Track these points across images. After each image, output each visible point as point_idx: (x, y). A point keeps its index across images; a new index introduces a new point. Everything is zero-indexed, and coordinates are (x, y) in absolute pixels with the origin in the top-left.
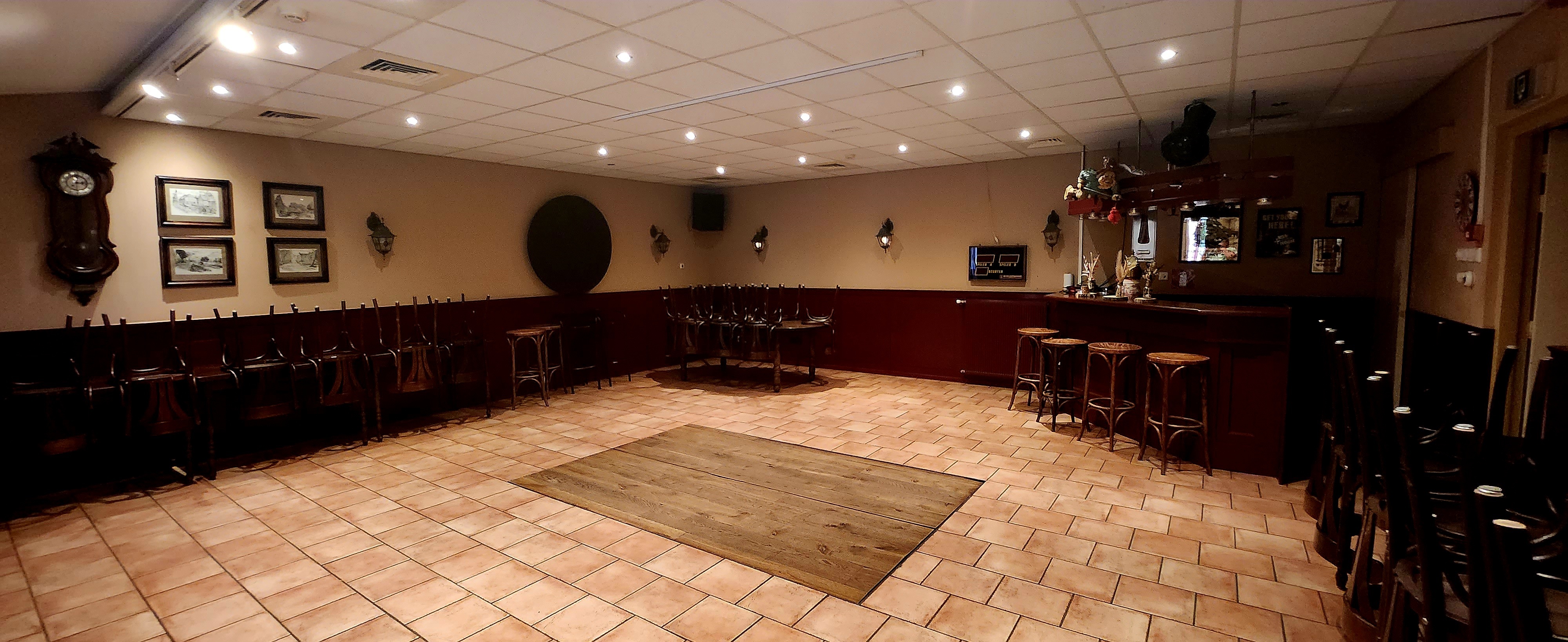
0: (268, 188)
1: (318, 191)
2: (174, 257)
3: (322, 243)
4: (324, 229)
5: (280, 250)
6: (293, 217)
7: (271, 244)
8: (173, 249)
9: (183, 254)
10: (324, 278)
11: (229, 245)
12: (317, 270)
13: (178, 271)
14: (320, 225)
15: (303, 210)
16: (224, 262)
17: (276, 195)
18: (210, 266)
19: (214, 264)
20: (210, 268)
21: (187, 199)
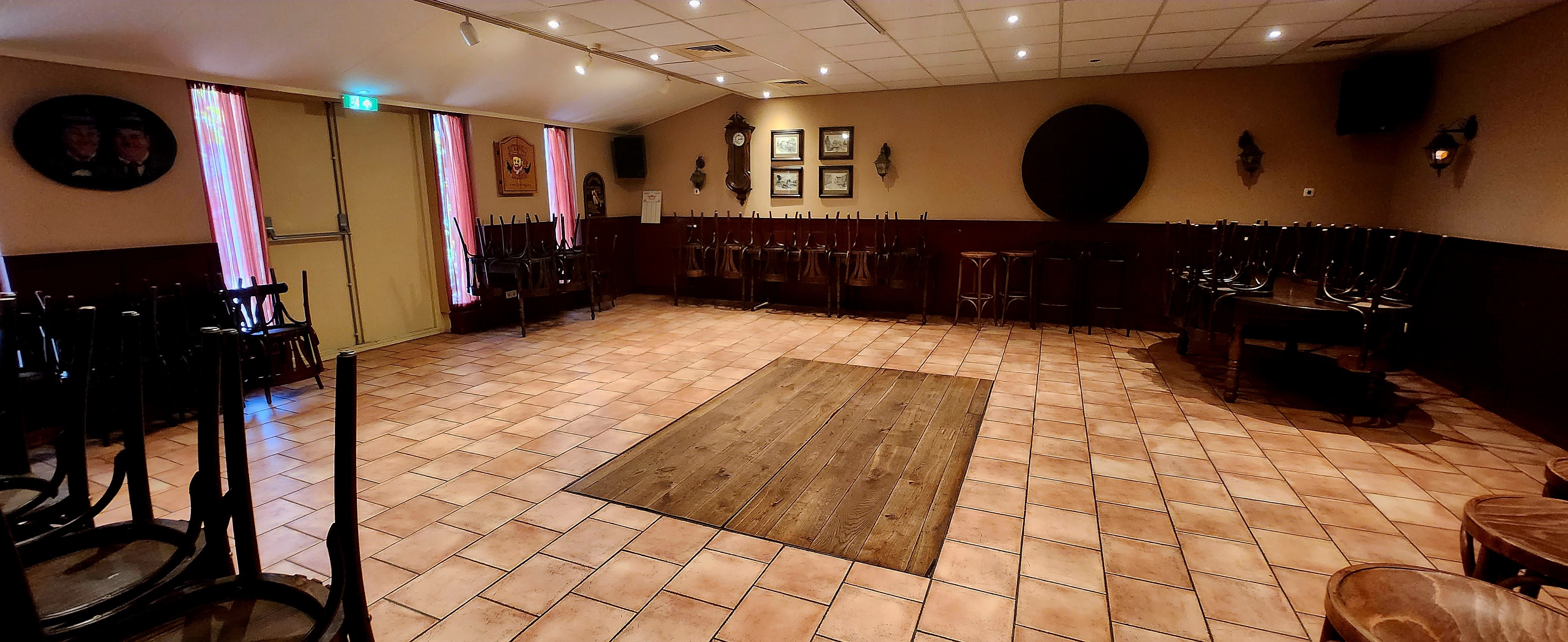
0: (822, 131)
1: (851, 130)
2: (776, 179)
3: (850, 169)
4: (852, 159)
5: (826, 174)
6: (834, 151)
7: (821, 169)
8: (776, 174)
9: (779, 177)
10: (850, 195)
11: (801, 172)
12: (846, 189)
13: (778, 188)
14: (850, 156)
15: (840, 145)
16: (798, 182)
17: (826, 136)
18: (791, 185)
19: (793, 184)
20: (791, 187)
21: (783, 143)
